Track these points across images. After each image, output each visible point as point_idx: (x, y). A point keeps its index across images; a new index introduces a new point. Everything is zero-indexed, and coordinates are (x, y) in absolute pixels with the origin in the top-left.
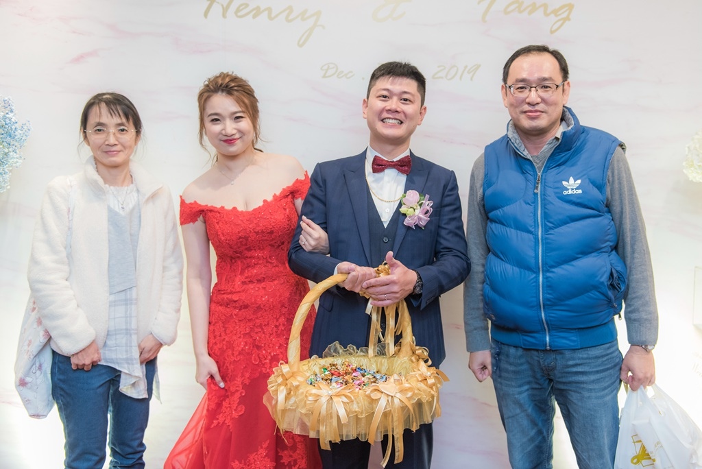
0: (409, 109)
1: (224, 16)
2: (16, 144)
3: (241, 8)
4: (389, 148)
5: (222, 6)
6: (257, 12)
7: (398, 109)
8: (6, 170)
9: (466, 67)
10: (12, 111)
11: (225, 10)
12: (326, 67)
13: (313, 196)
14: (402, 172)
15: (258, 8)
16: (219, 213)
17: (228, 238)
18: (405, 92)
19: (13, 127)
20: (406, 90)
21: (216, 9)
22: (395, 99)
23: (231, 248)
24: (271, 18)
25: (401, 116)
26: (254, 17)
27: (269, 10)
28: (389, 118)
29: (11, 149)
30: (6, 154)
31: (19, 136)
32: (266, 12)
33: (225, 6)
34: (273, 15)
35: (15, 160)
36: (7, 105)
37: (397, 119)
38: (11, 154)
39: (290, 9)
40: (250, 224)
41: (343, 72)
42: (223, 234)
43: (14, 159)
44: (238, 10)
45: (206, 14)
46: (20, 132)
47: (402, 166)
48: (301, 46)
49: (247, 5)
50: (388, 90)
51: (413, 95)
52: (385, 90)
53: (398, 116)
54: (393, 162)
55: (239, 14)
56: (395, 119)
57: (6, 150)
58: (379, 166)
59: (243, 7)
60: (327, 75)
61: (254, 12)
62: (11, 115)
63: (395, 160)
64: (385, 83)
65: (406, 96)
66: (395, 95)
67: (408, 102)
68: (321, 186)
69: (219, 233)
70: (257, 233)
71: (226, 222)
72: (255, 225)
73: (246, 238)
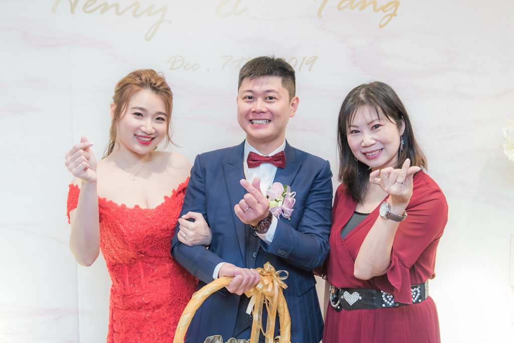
0: (275, 106)
1: (72, 11)
3: (89, 4)
4: (263, 145)
6: (105, 8)
7: (265, 109)
9: (304, 59)
11: (73, 6)
12: (173, 60)
15: (105, 4)
18: (269, 91)
21: (64, 5)
24: (118, 14)
26: (102, 12)
27: (117, 6)
32: (113, 8)
33: (73, 2)
34: (120, 11)
37: (264, 119)
39: (137, 5)
41: (189, 64)
44: (86, 6)
45: (54, 10)
48: (148, 40)
52: (250, 90)
55: (88, 9)
56: (262, 120)
58: (255, 161)
59: (91, 3)
61: (102, 7)
63: (270, 155)
65: (271, 94)
66: (259, 95)
67: (273, 100)
68: (200, 178)
69: (126, 234)
70: (163, 230)
71: (131, 222)
72: (160, 223)
73: (153, 236)
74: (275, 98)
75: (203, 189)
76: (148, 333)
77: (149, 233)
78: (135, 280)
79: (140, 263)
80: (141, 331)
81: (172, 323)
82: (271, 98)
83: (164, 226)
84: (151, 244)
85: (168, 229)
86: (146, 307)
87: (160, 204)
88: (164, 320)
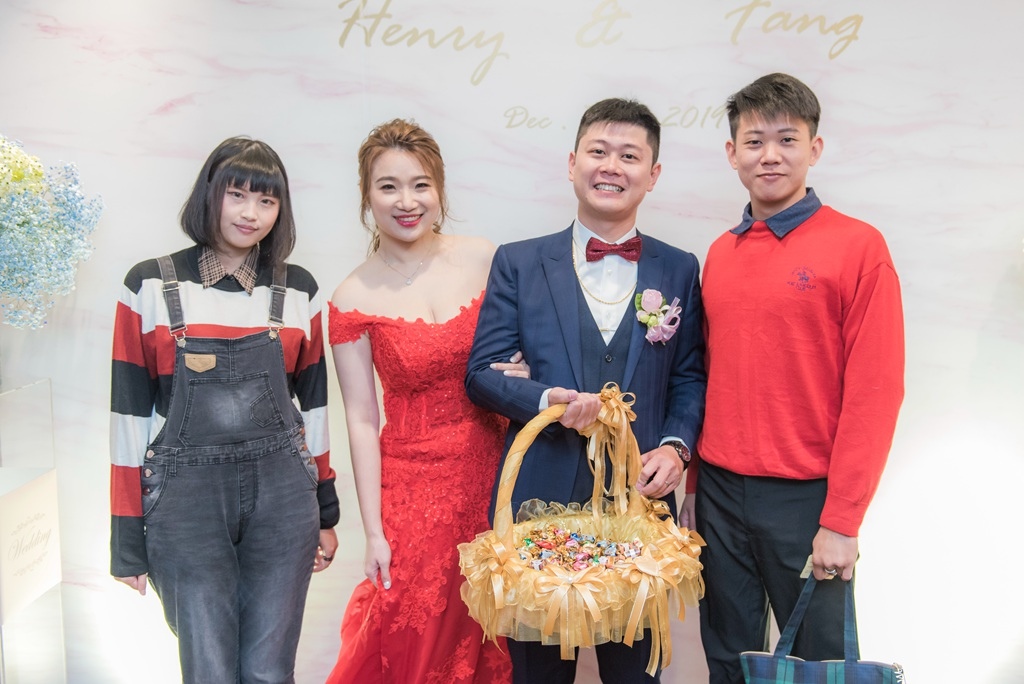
0: (634, 170)
1: (368, 43)
2: (83, 228)
3: (391, 31)
4: (607, 225)
5: (365, 29)
6: (414, 36)
7: (618, 171)
8: (70, 264)
9: (709, 108)
10: (76, 182)
11: (369, 34)
12: (511, 113)
13: (500, 295)
14: (629, 258)
15: (414, 32)
16: (398, 328)
17: (416, 364)
18: (628, 146)
19: (78, 204)
20: (630, 142)
21: (357, 33)
22: (614, 155)
23: (418, 377)
24: (433, 45)
25: (620, 181)
26: (410, 43)
27: (431, 33)
28: (605, 184)
29: (75, 235)
30: (69, 242)
31: (86, 217)
32: (426, 37)
33: (368, 29)
34: (436, 41)
35: (82, 250)
36: (69, 174)
37: (615, 185)
38: (76, 241)
39: (460, 31)
40: (445, 343)
41: (535, 119)
42: (407, 359)
43: (80, 248)
44: (387, 35)
45: (342, 42)
46: (89, 211)
47: (629, 251)
48: (475, 83)
49: (399, 28)
50: (603, 142)
51: (639, 149)
52: (599, 141)
53: (617, 181)
54: (616, 245)
55: (388, 40)
56: (612, 185)
57: (69, 237)
58: (595, 252)
59: (395, 29)
60: (514, 123)
61: (410, 37)
62: (75, 188)
63: (619, 242)
64: (600, 132)
65: (630, 151)
66: (614, 149)
67: (632, 160)
68: (510, 281)
69: (402, 358)
70: (456, 355)
71: (410, 341)
72: (452, 344)
73: (440, 363)
74: (635, 158)
75: (514, 298)
76: (421, 493)
77: (434, 358)
78: (412, 420)
79: (423, 398)
80: (412, 488)
81: (456, 484)
82: (629, 157)
83: (457, 349)
84: (439, 372)
85: (463, 353)
86: (423, 457)
87: (453, 317)
88: (445, 478)
